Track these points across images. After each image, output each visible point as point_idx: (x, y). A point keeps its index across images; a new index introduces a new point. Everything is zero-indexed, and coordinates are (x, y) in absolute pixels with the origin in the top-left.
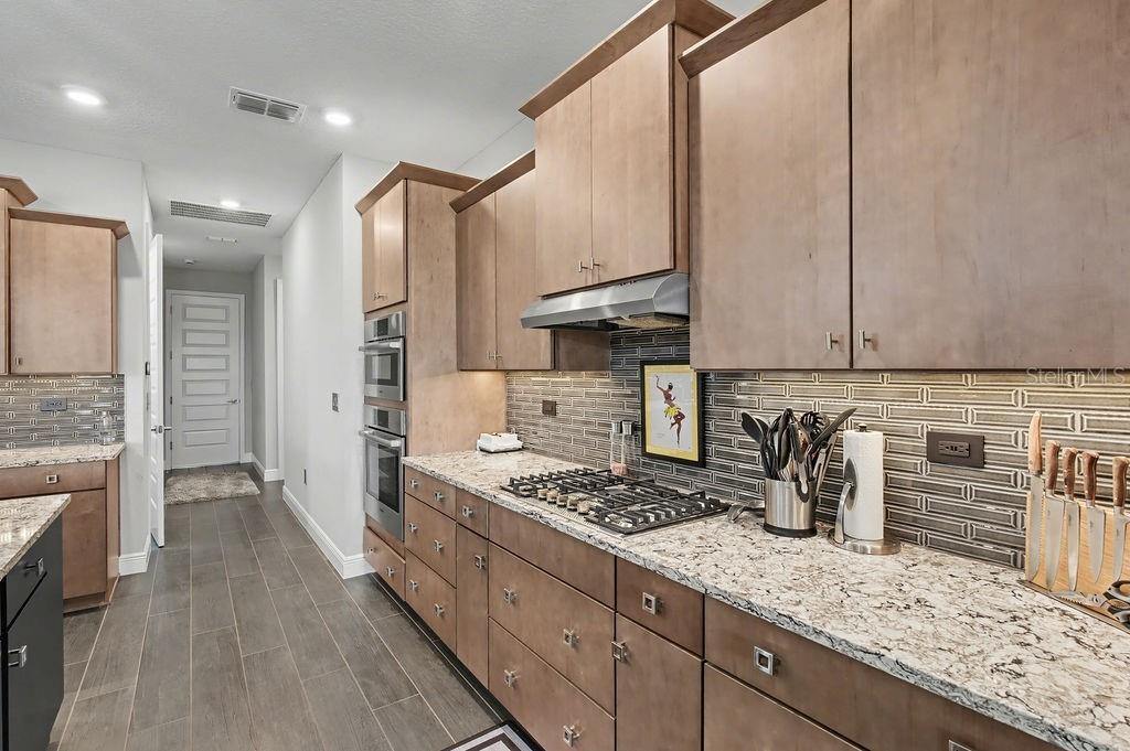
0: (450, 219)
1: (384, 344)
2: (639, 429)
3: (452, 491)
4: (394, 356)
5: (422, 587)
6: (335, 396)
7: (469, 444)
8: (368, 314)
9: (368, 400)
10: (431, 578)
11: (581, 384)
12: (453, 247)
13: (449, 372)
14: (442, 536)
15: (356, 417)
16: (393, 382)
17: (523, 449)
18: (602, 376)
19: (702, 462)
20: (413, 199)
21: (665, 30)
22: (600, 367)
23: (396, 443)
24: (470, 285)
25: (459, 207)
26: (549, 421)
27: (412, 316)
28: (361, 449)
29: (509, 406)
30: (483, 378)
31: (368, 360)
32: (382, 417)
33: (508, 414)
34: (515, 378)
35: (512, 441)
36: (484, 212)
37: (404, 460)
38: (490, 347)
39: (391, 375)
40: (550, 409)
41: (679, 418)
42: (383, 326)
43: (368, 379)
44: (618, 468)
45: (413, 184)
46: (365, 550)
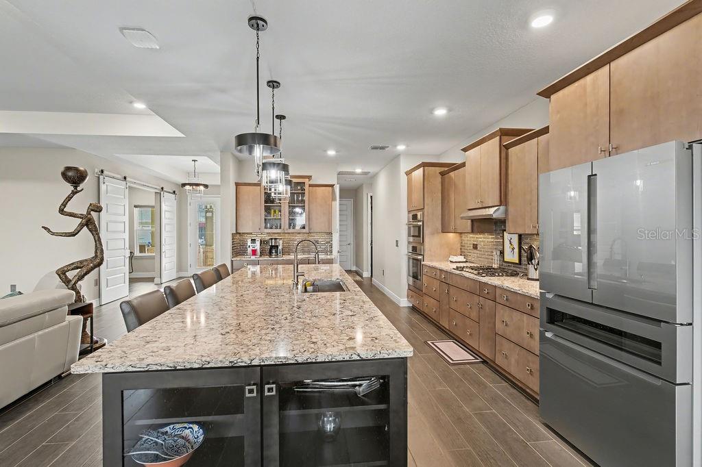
0: (439, 178)
1: (415, 223)
2: (502, 253)
3: (438, 271)
4: (419, 227)
5: (429, 305)
6: (397, 241)
7: (446, 258)
8: (409, 212)
9: (409, 243)
10: (432, 300)
11: (484, 238)
12: (440, 188)
13: (438, 233)
14: (435, 285)
15: (404, 249)
16: (419, 236)
17: (466, 262)
18: (491, 235)
19: (520, 263)
20: (426, 173)
21: (498, 137)
22: (490, 232)
23: (420, 257)
24: (446, 202)
25: (442, 174)
26: (475, 251)
27: (426, 213)
28: (407, 260)
29: (462, 246)
30: (451, 235)
31: (409, 228)
32: (414, 249)
33: (461, 249)
34: (463, 236)
35: (462, 258)
36: (450, 177)
37: (422, 263)
38: (453, 224)
39: (417, 233)
40: (475, 247)
41: (513, 249)
42: (415, 217)
43: (409, 235)
44: (495, 266)
45: (426, 168)
46: (408, 297)
